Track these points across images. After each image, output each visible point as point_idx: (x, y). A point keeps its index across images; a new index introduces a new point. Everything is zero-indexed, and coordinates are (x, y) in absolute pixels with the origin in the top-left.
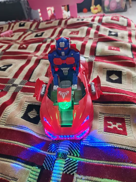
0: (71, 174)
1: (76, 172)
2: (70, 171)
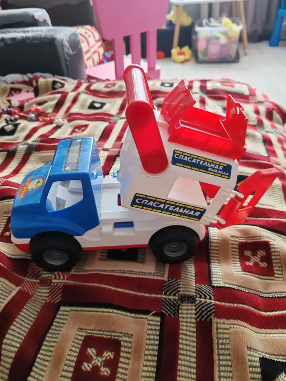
0: (208, 320)
1: (214, 316)
2: (206, 316)
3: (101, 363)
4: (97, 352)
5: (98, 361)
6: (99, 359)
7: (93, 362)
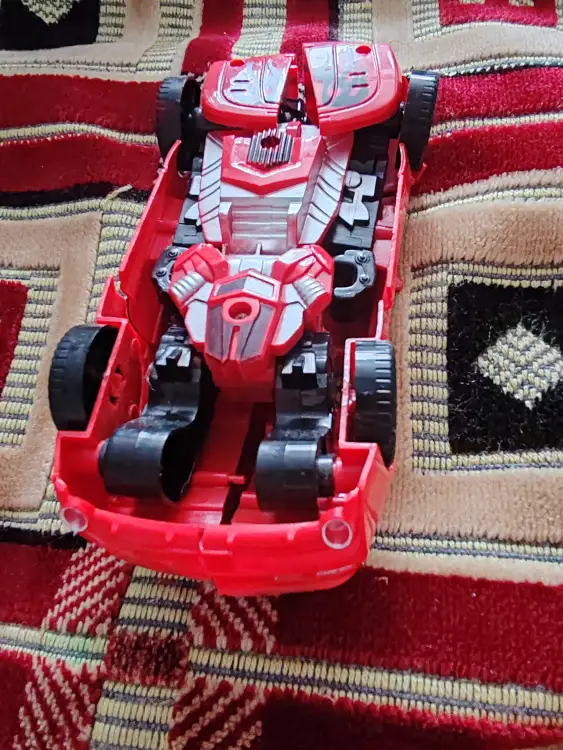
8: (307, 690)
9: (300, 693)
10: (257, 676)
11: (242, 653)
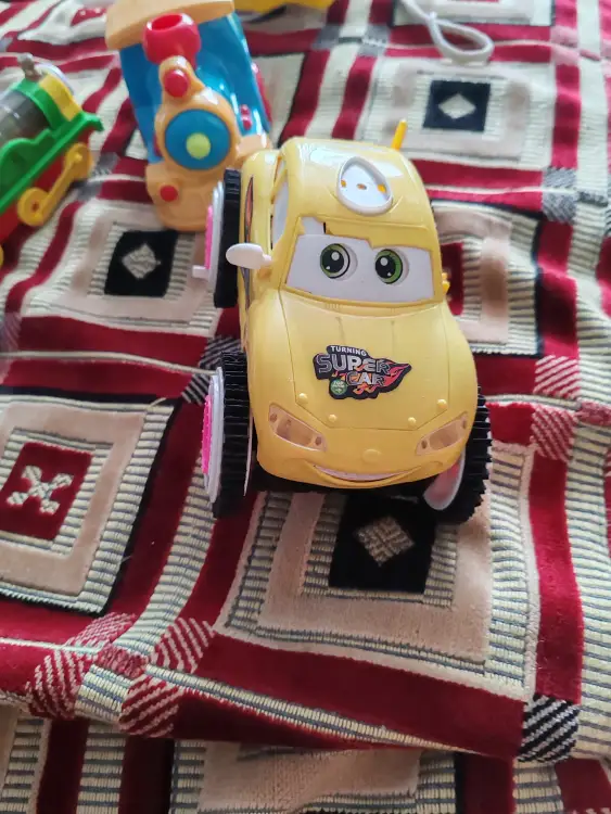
3: (47, 492)
4: (43, 475)
5: (40, 489)
6: (46, 485)
7: (32, 490)
8: (208, 695)
9: (203, 695)
10: (182, 684)
11: (176, 671)
